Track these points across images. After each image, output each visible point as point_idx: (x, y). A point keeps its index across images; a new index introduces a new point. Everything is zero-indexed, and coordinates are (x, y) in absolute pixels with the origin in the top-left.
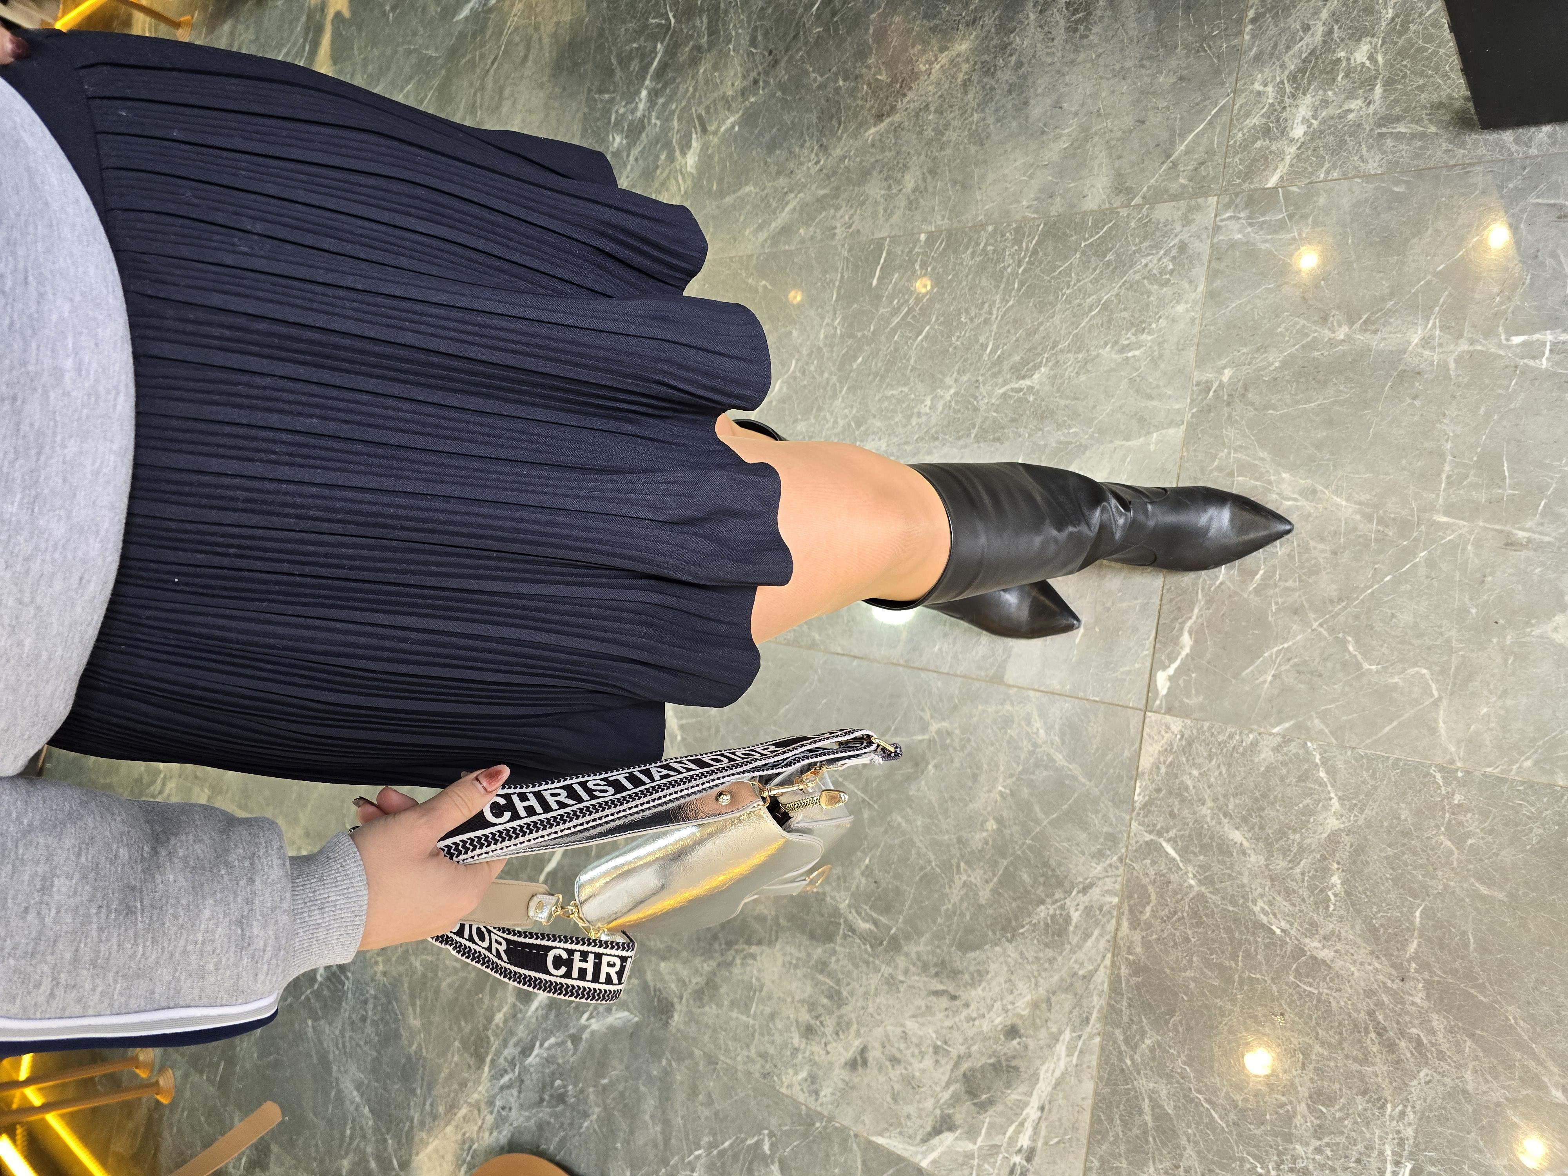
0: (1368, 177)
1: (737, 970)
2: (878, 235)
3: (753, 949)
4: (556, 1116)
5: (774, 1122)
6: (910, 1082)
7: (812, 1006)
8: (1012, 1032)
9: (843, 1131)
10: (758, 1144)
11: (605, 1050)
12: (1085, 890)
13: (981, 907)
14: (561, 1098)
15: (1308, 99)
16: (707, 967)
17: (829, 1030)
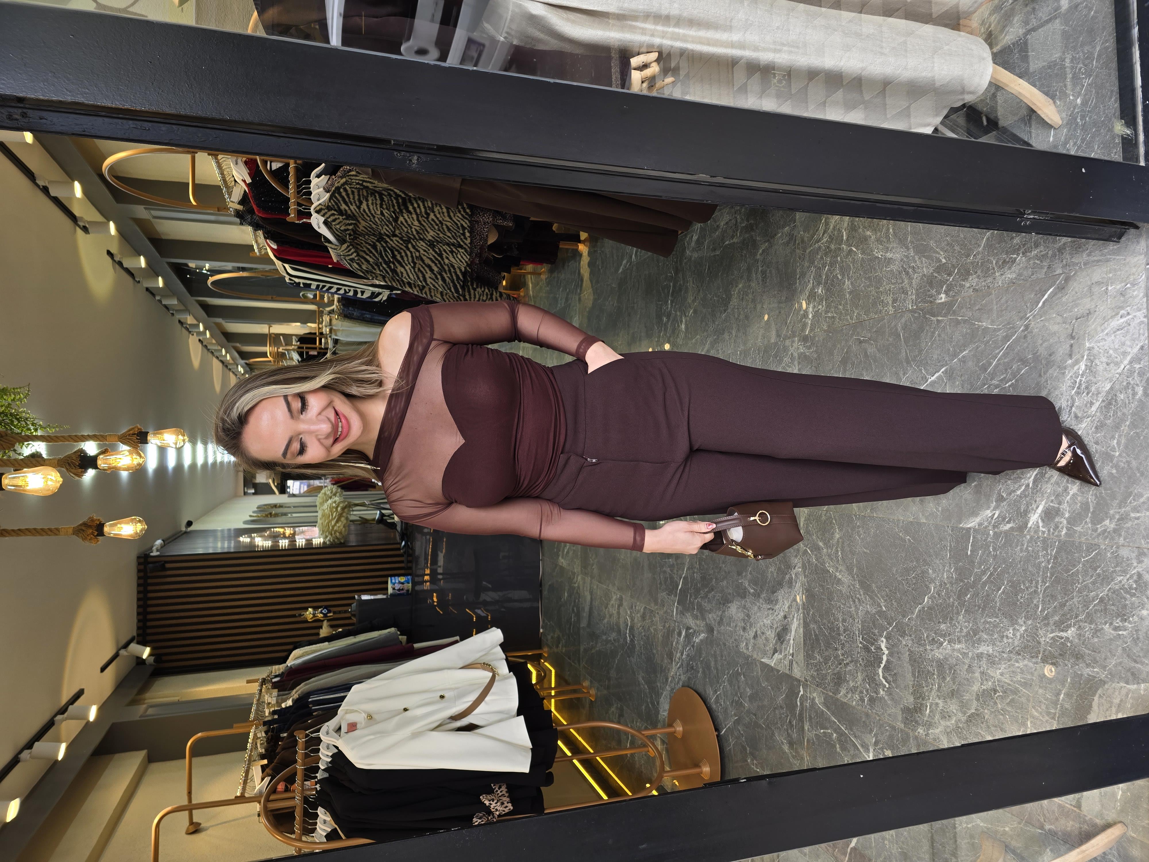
0: (825, 331)
1: (726, 613)
2: (729, 352)
3: (729, 605)
4: (691, 674)
5: (740, 661)
6: (767, 639)
7: (744, 620)
8: (785, 617)
9: (755, 659)
10: (738, 669)
11: (700, 648)
12: (794, 569)
13: (775, 579)
14: (692, 668)
15: (811, 305)
16: (720, 613)
17: (748, 628)
